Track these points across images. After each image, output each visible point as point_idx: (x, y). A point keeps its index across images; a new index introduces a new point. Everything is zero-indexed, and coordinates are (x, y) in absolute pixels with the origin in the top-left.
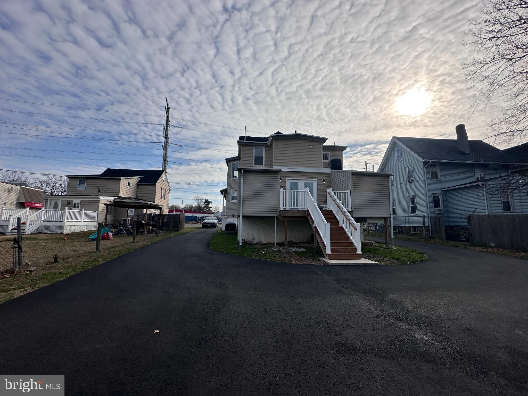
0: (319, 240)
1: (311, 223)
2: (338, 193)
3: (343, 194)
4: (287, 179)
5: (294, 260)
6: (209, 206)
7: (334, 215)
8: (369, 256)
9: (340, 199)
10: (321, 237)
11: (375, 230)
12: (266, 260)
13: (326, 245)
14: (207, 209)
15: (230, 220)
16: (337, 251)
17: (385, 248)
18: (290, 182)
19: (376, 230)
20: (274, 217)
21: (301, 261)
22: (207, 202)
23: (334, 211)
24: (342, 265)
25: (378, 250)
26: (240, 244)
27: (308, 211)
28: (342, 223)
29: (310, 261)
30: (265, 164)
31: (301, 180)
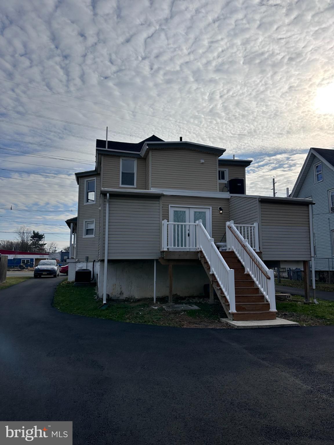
0: (218, 293)
1: (206, 270)
2: (241, 227)
3: (248, 228)
4: (170, 206)
5: (185, 322)
6: (41, 242)
7: (237, 257)
8: (285, 315)
9: (244, 234)
10: (221, 289)
11: (287, 276)
12: (145, 323)
13: (229, 301)
14: (37, 247)
15: (82, 266)
16: (244, 309)
17: (305, 304)
18: (175, 211)
19: (290, 277)
20: (152, 261)
21: (196, 324)
22: (38, 237)
23: (236, 253)
24: (252, 329)
25: (296, 306)
26: (104, 302)
27: (201, 252)
28: (248, 269)
29: (207, 323)
30: (137, 184)
31: (189, 208)
